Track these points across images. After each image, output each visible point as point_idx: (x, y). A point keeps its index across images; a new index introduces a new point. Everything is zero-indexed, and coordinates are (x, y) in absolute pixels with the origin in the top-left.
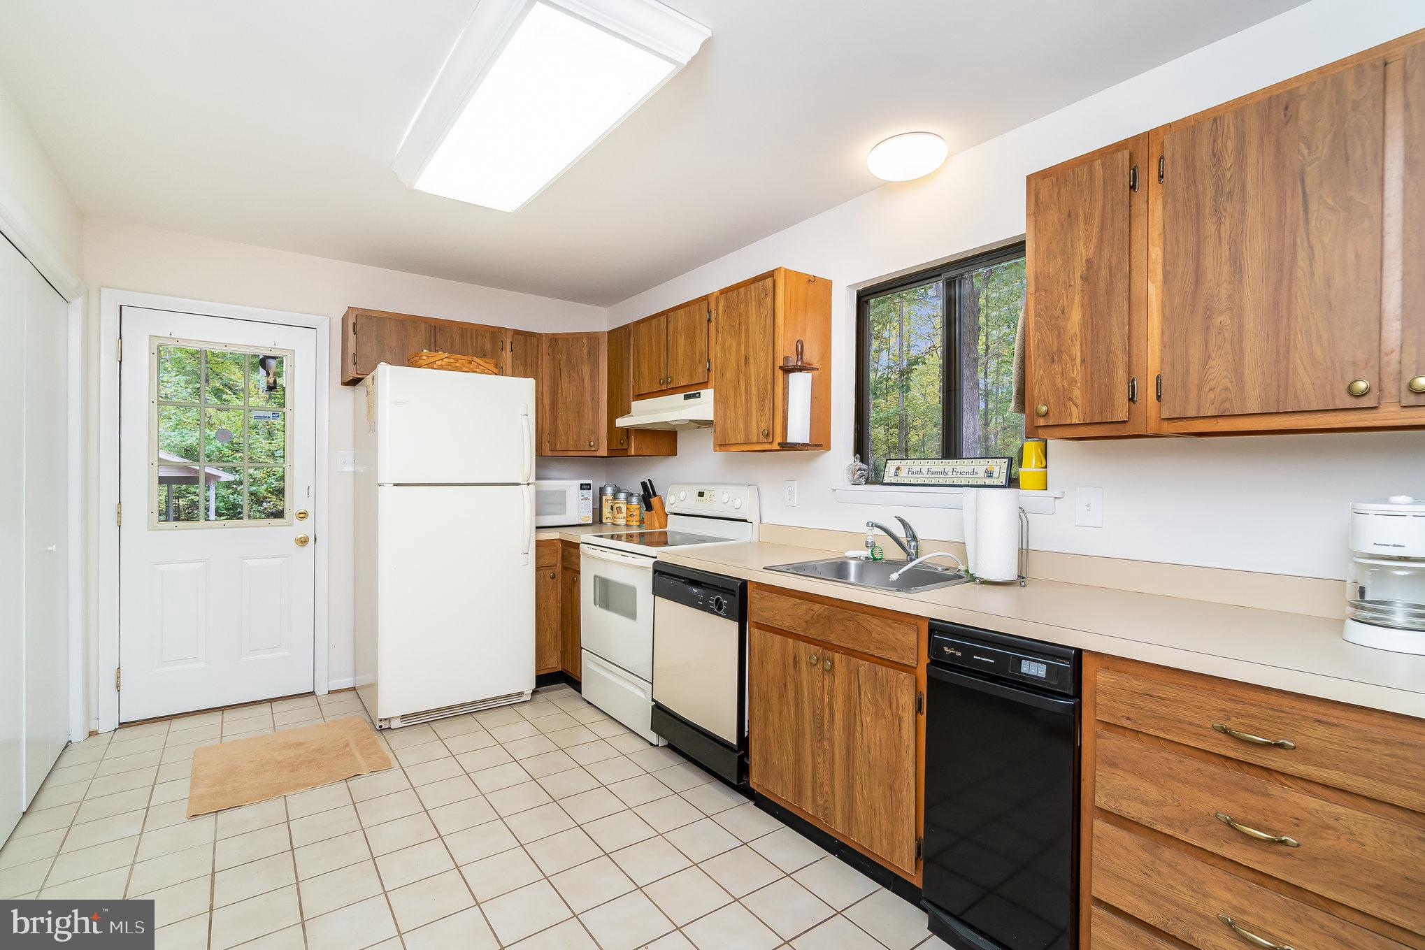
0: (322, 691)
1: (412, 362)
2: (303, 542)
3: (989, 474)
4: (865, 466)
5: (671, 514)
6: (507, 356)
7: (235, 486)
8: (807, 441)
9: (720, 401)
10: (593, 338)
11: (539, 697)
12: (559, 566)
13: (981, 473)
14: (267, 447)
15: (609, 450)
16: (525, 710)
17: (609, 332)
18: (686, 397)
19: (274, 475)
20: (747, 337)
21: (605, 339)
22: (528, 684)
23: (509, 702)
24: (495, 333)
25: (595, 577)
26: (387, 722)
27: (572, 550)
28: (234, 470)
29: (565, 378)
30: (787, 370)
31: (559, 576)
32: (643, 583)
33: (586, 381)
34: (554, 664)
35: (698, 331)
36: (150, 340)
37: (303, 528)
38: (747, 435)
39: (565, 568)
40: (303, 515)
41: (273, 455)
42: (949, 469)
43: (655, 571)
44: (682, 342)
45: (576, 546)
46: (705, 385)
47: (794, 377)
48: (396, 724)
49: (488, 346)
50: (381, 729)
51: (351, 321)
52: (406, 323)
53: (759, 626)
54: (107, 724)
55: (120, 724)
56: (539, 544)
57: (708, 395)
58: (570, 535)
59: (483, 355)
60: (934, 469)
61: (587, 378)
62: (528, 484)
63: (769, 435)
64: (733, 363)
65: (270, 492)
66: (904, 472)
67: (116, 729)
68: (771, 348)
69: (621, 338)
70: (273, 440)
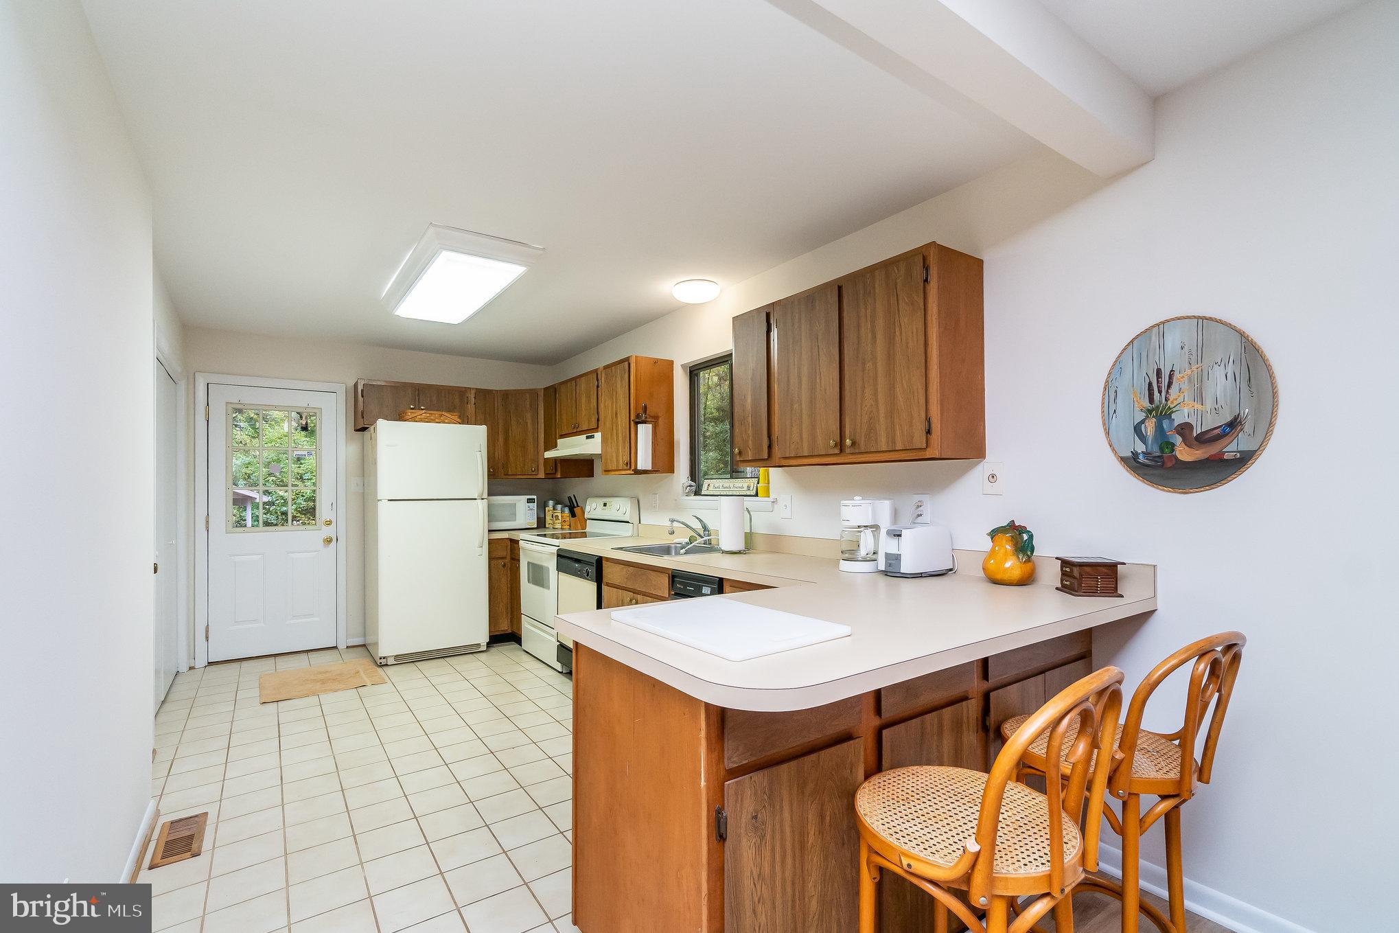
0: (342, 646)
1: (400, 417)
2: (328, 541)
3: (749, 488)
4: (693, 484)
5: (589, 519)
6: (471, 408)
7: (267, 507)
8: (650, 468)
9: (604, 440)
10: (533, 393)
11: (493, 650)
12: (509, 557)
13: (745, 488)
14: (296, 470)
15: (546, 474)
16: (483, 656)
17: (546, 389)
18: (588, 437)
19: (303, 496)
20: (616, 400)
21: (541, 394)
22: (483, 639)
23: (469, 651)
24: (462, 392)
25: (529, 563)
26: (385, 660)
27: (516, 545)
28: (267, 493)
29: (514, 422)
30: (637, 423)
31: (509, 565)
32: (552, 564)
33: (529, 424)
34: (504, 627)
35: (592, 393)
36: (226, 406)
37: (328, 532)
38: (617, 466)
39: (513, 559)
40: (329, 523)
41: (301, 477)
42: (731, 485)
43: (559, 556)
44: (584, 400)
45: (517, 542)
46: (596, 429)
47: (640, 426)
48: (391, 661)
49: (457, 401)
50: (381, 666)
51: (360, 388)
52: (399, 388)
53: (608, 584)
54: (201, 662)
55: (208, 663)
56: (491, 542)
57: (598, 436)
58: (514, 535)
59: (450, 410)
60: (726, 485)
61: (529, 422)
62: (482, 499)
63: (629, 464)
64: (610, 416)
65: (299, 511)
66: (711, 488)
67: (206, 667)
68: (628, 407)
69: (552, 393)
70: (301, 464)
